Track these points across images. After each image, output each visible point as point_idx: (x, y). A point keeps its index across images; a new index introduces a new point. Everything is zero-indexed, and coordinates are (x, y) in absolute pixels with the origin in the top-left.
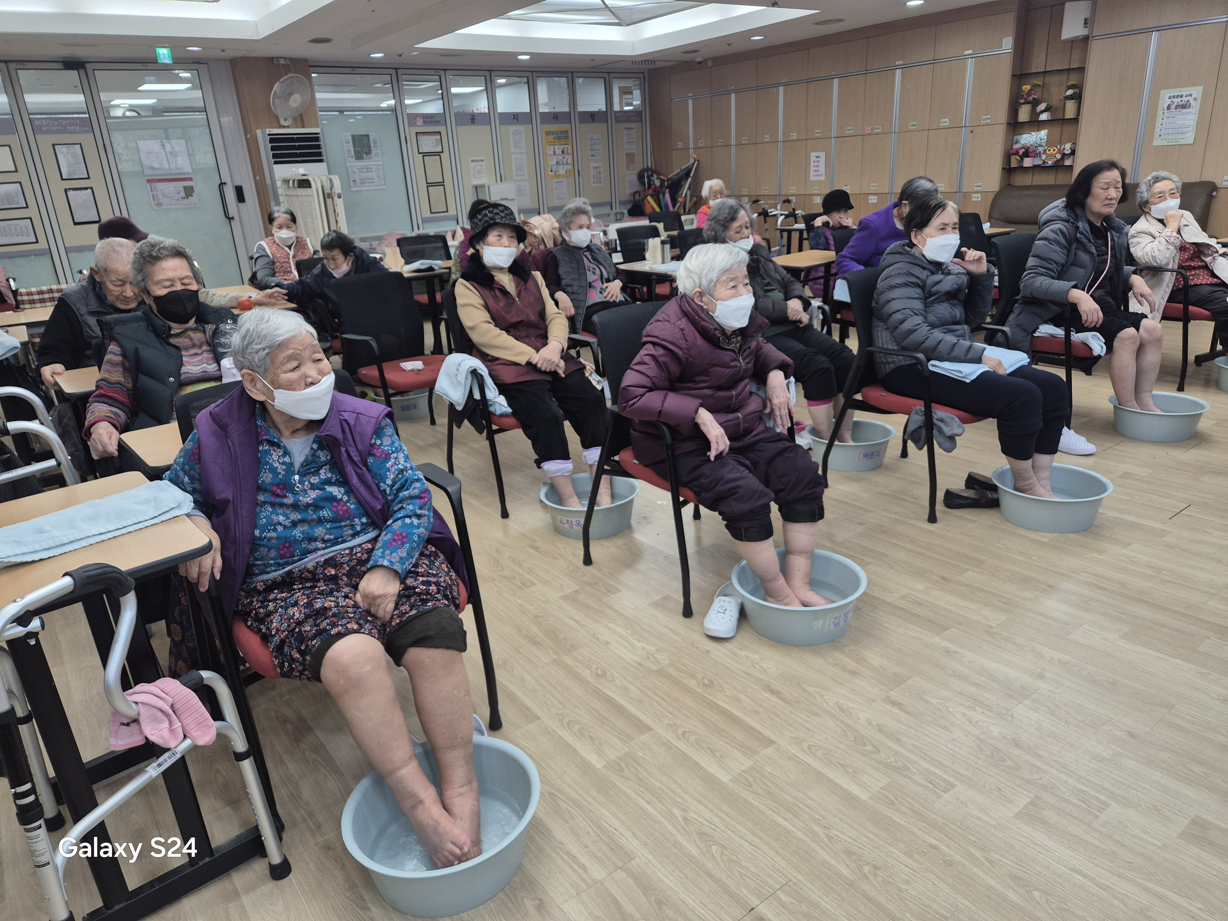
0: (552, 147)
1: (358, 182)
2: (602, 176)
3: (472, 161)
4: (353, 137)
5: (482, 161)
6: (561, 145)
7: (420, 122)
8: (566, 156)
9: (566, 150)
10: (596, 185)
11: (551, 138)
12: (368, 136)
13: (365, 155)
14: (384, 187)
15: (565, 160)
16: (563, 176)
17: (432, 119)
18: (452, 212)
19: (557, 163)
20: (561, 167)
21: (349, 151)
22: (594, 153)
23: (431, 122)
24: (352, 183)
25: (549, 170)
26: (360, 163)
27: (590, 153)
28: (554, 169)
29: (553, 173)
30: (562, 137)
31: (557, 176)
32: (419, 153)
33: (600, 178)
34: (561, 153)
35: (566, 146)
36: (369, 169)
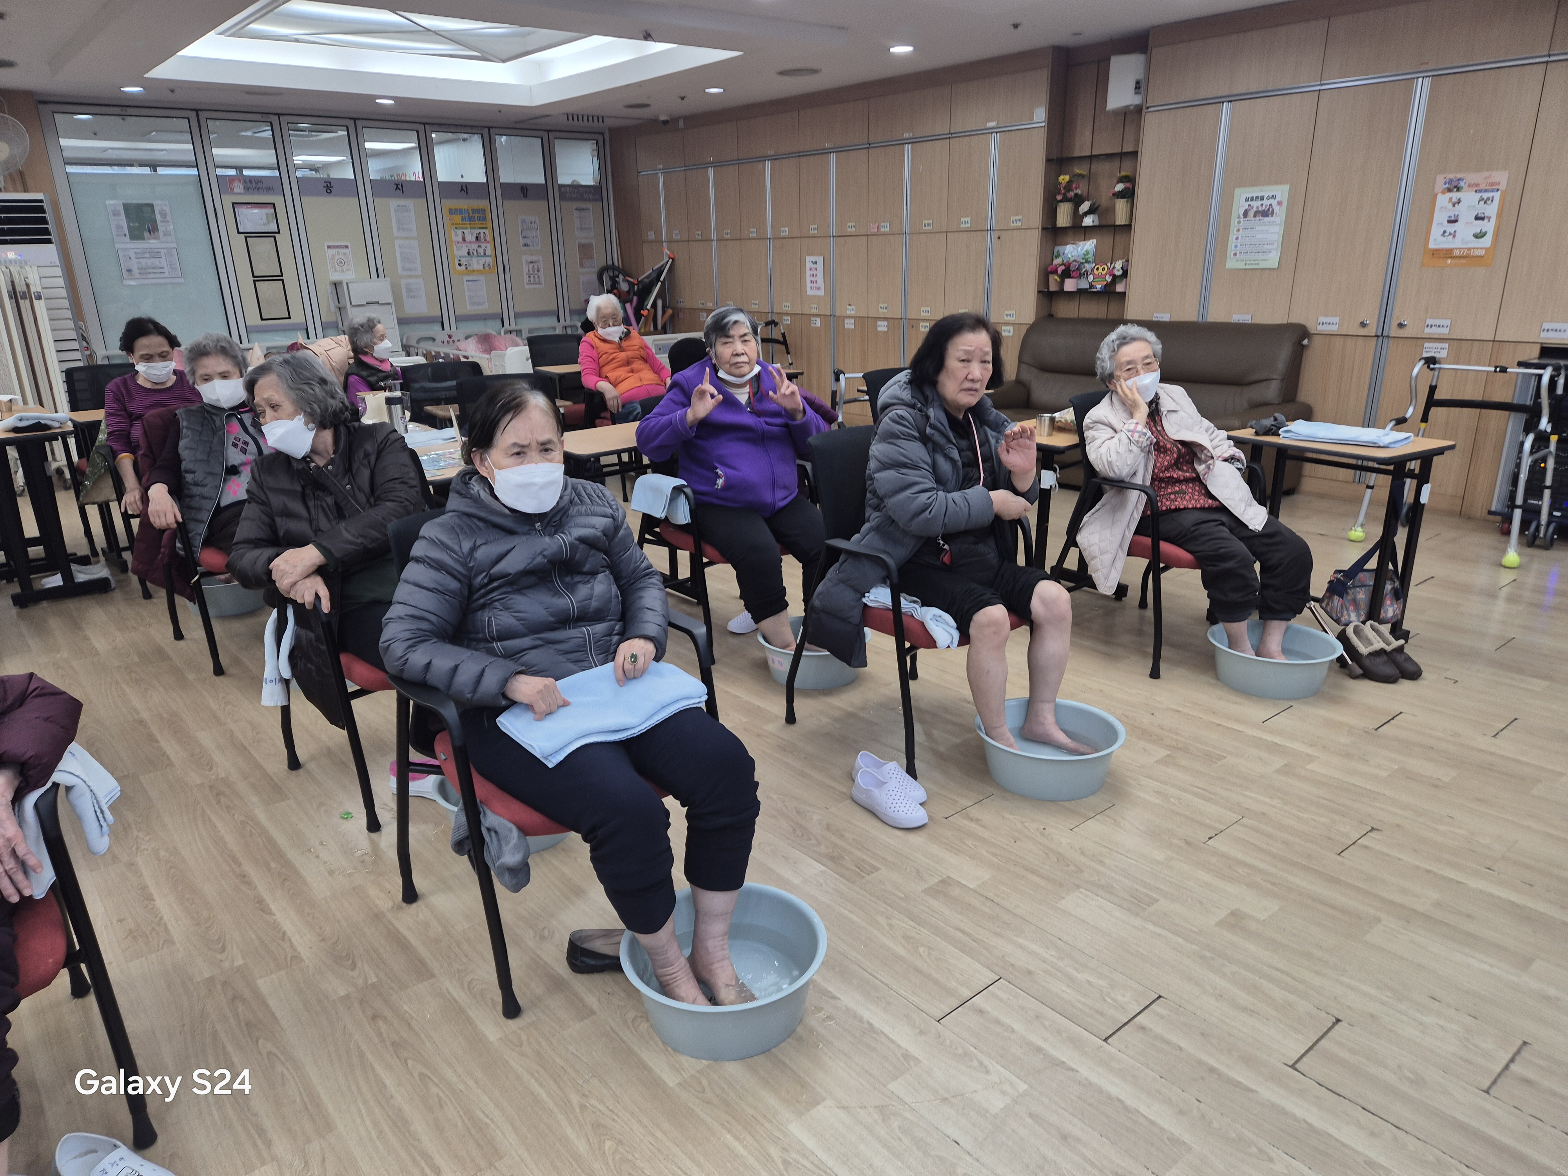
0: (460, 232)
1: (136, 271)
2: (541, 274)
3: (329, 247)
4: (127, 207)
5: (347, 247)
6: (474, 228)
7: (238, 187)
8: (483, 245)
9: (482, 235)
10: (533, 286)
11: (458, 218)
12: (151, 206)
13: (146, 234)
14: (181, 280)
15: (481, 251)
16: (479, 272)
17: (260, 185)
18: (297, 317)
19: (469, 253)
20: (475, 260)
21: (119, 227)
22: (528, 241)
23: (258, 189)
24: (125, 274)
25: (457, 263)
26: (139, 245)
27: (522, 241)
28: (463, 262)
29: (463, 267)
30: (476, 217)
31: (469, 271)
32: (239, 233)
33: (539, 277)
34: (474, 239)
35: (482, 231)
36: (156, 255)
